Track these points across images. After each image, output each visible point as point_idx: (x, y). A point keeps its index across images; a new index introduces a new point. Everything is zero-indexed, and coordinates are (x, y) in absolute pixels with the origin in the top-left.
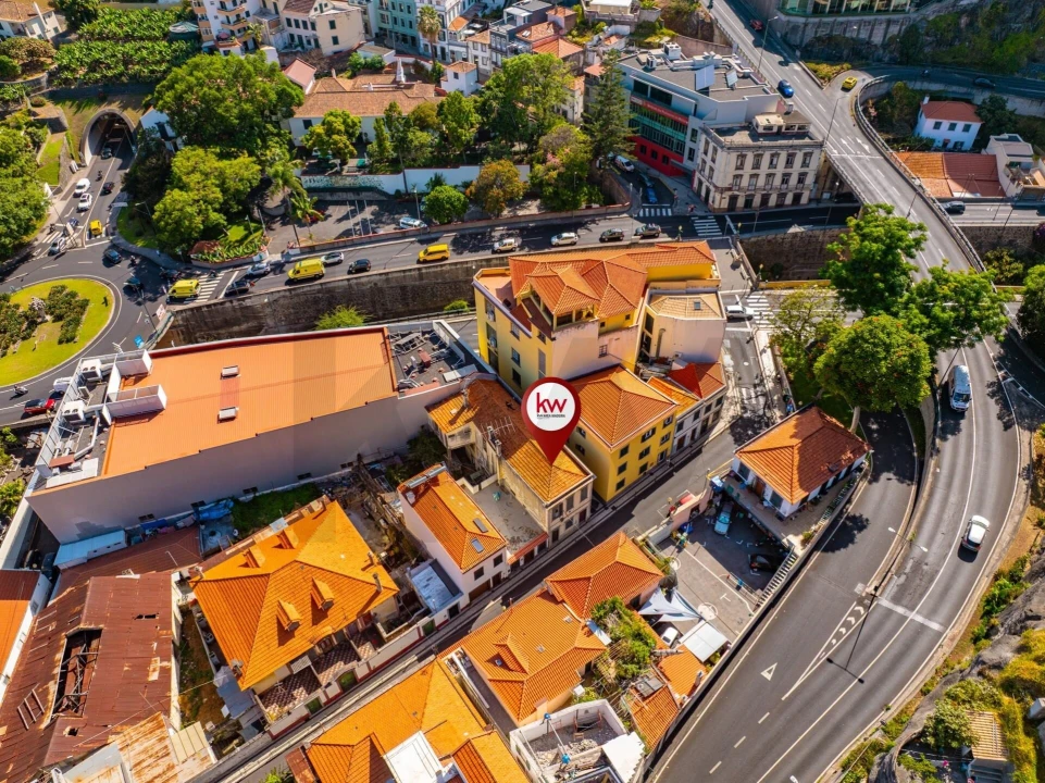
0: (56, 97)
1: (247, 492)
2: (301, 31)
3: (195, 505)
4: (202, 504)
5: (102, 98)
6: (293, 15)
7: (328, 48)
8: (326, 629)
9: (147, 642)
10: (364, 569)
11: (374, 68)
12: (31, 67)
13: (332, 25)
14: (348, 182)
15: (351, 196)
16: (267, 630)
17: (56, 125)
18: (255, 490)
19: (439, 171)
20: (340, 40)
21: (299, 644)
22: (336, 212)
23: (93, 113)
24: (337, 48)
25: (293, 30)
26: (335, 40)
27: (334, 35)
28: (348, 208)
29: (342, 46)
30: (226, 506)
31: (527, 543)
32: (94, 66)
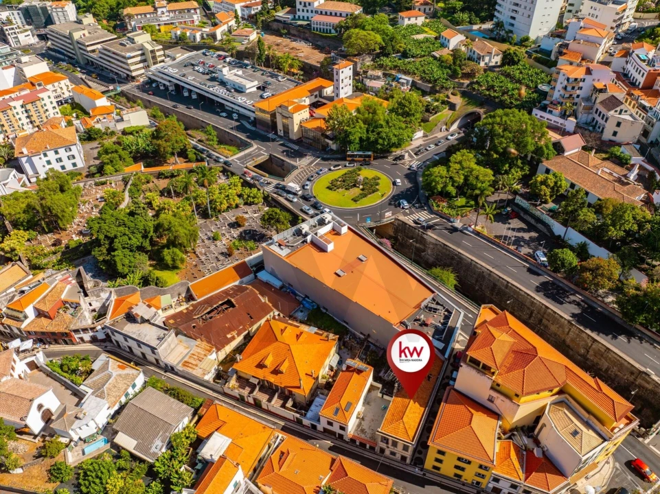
0: (464, 94)
1: (324, 308)
2: (599, 119)
3: (307, 296)
4: (308, 298)
5: (481, 105)
6: (601, 109)
7: (607, 135)
8: (272, 379)
9: (241, 324)
10: (306, 374)
11: (621, 162)
12: (466, 76)
13: (619, 124)
14: (538, 213)
15: (533, 222)
16: (257, 358)
17: (452, 107)
18: (327, 310)
19: (588, 241)
20: (618, 135)
21: (261, 374)
22: (516, 223)
23: (471, 109)
24: (613, 138)
25: (596, 116)
26: (615, 134)
27: (616, 130)
28: (523, 226)
29: (617, 139)
30: (313, 306)
31: (366, 438)
32: (491, 88)
